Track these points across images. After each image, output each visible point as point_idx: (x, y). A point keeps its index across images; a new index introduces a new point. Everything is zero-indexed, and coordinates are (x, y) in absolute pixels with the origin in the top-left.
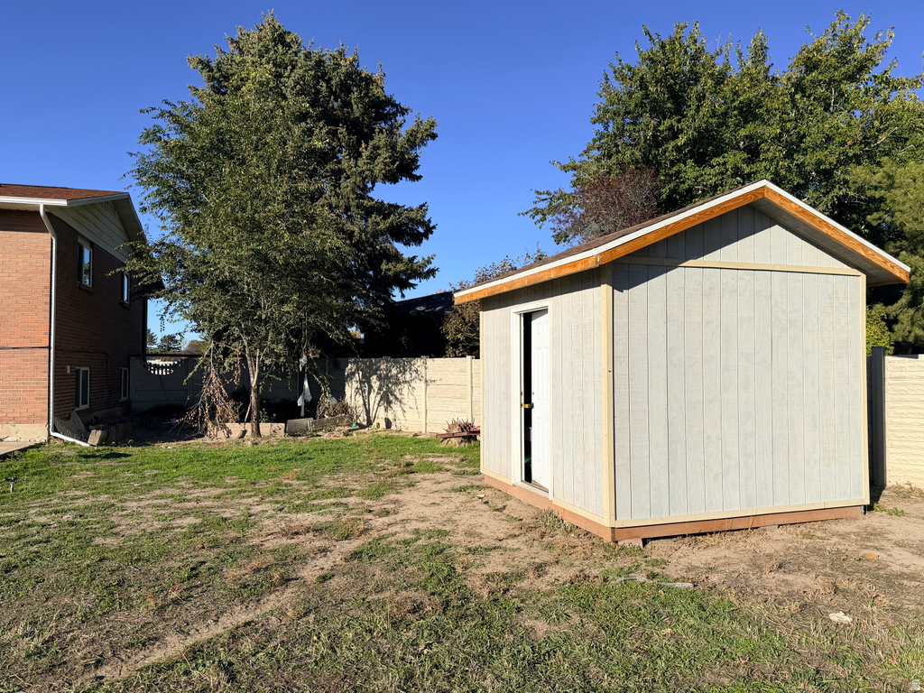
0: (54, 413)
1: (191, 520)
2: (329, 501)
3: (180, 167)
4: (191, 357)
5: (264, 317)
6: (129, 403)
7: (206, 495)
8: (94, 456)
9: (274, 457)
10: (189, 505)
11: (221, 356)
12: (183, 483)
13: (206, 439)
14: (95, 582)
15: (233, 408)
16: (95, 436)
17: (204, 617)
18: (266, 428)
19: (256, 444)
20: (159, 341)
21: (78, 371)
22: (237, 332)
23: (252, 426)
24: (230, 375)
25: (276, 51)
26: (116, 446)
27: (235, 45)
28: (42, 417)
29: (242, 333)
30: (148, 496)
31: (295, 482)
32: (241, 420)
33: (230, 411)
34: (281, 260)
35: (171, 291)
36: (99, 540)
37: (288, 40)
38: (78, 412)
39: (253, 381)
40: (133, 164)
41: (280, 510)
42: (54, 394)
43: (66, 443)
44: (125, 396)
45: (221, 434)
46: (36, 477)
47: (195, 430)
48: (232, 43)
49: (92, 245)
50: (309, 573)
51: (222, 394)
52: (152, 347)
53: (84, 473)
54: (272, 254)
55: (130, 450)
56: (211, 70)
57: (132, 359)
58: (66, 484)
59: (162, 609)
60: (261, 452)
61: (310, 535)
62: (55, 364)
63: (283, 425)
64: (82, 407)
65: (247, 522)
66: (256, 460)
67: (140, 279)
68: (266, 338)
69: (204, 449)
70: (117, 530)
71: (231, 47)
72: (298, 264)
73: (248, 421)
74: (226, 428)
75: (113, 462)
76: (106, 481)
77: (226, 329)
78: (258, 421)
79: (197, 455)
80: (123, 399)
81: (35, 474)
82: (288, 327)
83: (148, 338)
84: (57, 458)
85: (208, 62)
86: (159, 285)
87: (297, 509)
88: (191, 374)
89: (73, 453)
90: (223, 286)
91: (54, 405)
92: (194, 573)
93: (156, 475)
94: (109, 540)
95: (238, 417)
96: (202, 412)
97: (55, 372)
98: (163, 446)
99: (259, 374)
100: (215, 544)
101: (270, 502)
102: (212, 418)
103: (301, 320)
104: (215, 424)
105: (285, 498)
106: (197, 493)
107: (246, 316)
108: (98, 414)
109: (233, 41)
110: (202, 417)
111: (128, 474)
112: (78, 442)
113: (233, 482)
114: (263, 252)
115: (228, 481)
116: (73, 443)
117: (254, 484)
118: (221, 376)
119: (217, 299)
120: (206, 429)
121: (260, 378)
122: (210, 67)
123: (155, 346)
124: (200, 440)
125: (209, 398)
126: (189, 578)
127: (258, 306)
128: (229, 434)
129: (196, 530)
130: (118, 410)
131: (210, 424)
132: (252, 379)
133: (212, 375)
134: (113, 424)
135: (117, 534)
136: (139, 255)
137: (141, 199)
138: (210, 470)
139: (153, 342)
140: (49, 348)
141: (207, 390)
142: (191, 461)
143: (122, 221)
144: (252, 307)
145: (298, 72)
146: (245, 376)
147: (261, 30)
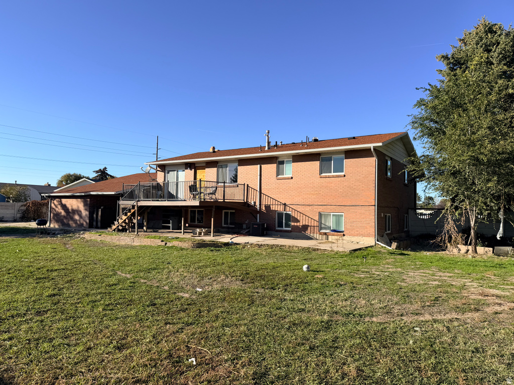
0: (377, 233)
1: (437, 283)
2: (509, 287)
3: (432, 117)
4: (438, 210)
5: (476, 189)
6: (408, 231)
7: (445, 276)
8: (394, 254)
9: (483, 264)
10: (436, 277)
11: (454, 210)
12: (434, 269)
13: (447, 252)
14: (399, 295)
15: (461, 237)
16: (394, 245)
17: (440, 312)
18: (480, 249)
19: (474, 257)
20: (423, 200)
21: (386, 216)
22: (462, 197)
23: (472, 247)
24: (459, 220)
25: (487, 38)
26: (403, 250)
27: (462, 41)
28: (373, 235)
29: (465, 198)
30: (418, 272)
31: (493, 277)
32: (466, 244)
33: (459, 239)
34: (485, 160)
35: (428, 178)
36: (400, 283)
37: (495, 30)
38: (386, 234)
39: (472, 224)
40: (410, 119)
41: (481, 286)
42: (377, 225)
43: (382, 247)
44: (406, 228)
45: (455, 251)
46: (372, 258)
47: (441, 247)
48: (460, 41)
49: (391, 159)
50: (490, 310)
51: (454, 229)
52: (419, 203)
53: (391, 259)
54: (481, 157)
55: (409, 253)
56: (448, 59)
57: (410, 210)
58: (384, 263)
59: (423, 307)
60: (476, 261)
61: (495, 298)
62: (377, 213)
63: (492, 249)
64: (388, 232)
65: (463, 287)
66: (473, 264)
67: (413, 174)
68: (478, 201)
69: (445, 256)
70: (406, 281)
71: (460, 43)
72: (497, 160)
73: (470, 244)
74: (458, 247)
75: (402, 257)
76: (400, 264)
77: (456, 196)
78: (476, 245)
79: (441, 258)
80: (405, 229)
81: (371, 257)
82: (492, 195)
83: (417, 198)
84: (379, 252)
85: (447, 55)
86: (423, 175)
87: (491, 287)
88: (438, 219)
89: (385, 251)
90: (455, 174)
91: (377, 230)
92: (437, 299)
93: (421, 264)
94: (402, 284)
95: (464, 242)
96: (444, 238)
97: (377, 216)
98: (425, 253)
99: (475, 220)
100: (447, 292)
101: (476, 282)
102: (450, 242)
103: (500, 190)
104: (451, 245)
105: (485, 282)
106: (440, 274)
107: (467, 189)
108: (395, 235)
109: (460, 40)
110: (444, 241)
111: (409, 263)
112: (387, 247)
113: (458, 272)
114: (476, 156)
115: (456, 271)
116: (385, 247)
117: (470, 274)
118: (454, 220)
119: (451, 181)
120: (447, 247)
121: (476, 222)
122: (448, 58)
123: (421, 202)
124: (444, 252)
125: (448, 231)
126: (434, 300)
127: (474, 183)
128: (459, 251)
129: (438, 286)
130: (403, 235)
131: (449, 245)
132: (471, 223)
133: (449, 220)
134: (401, 241)
135: (406, 282)
136: (413, 163)
137: (414, 135)
138: (448, 266)
139: (420, 200)
140: (375, 206)
141: (447, 227)
142: (438, 261)
143: (404, 145)
144: (471, 185)
145: (502, 46)
146: (468, 220)
147: (477, 28)
